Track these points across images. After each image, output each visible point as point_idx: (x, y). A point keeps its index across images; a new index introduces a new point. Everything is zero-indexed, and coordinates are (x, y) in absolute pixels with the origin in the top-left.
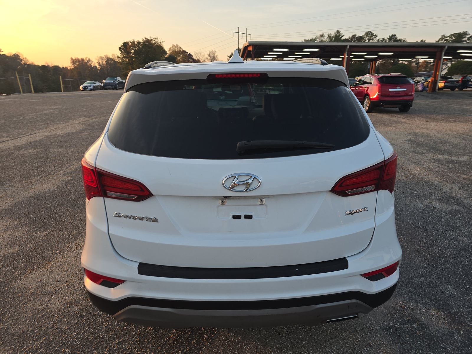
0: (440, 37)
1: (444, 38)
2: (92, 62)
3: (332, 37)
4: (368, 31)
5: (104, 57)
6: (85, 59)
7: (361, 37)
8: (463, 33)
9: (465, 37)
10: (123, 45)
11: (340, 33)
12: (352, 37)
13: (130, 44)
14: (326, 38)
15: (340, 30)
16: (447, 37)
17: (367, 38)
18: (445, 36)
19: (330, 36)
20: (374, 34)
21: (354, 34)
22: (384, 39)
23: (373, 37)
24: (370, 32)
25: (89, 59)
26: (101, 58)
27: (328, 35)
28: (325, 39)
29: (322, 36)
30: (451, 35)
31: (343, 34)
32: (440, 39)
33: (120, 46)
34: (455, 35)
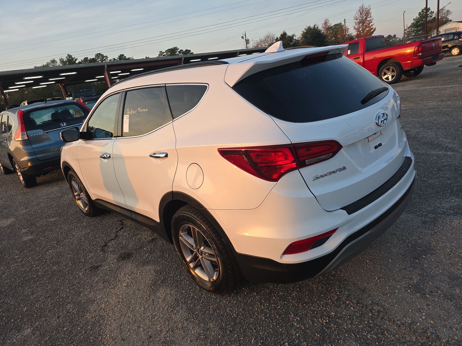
0: (159, 53)
1: (162, 54)
3: (65, 61)
4: (98, 54)
7: (92, 59)
8: (174, 49)
9: (177, 52)
11: (72, 57)
12: (84, 60)
14: (59, 63)
15: (71, 54)
16: (164, 53)
17: (99, 60)
18: (162, 52)
19: (62, 61)
20: (105, 56)
21: (86, 57)
22: (114, 59)
23: (105, 58)
24: (100, 54)
27: (60, 60)
28: (57, 65)
29: (53, 61)
30: (166, 51)
31: (76, 58)
32: (159, 55)
34: (169, 50)
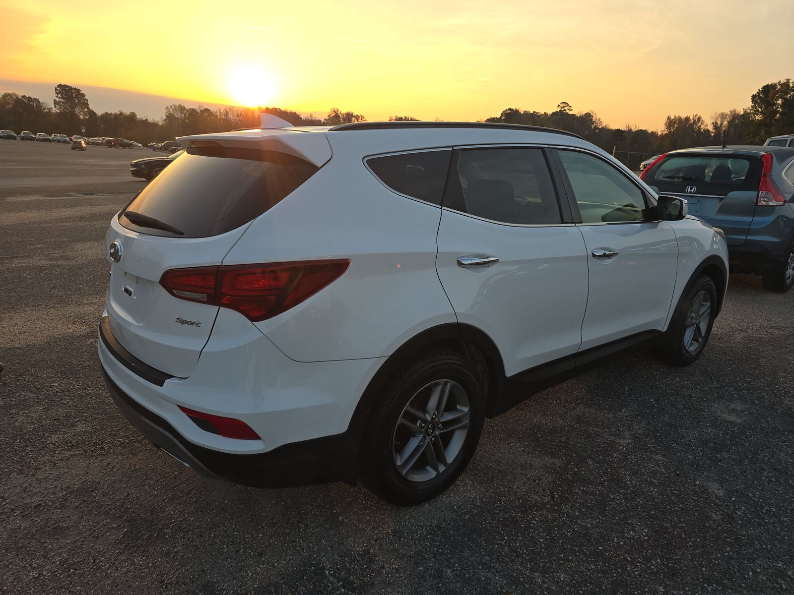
2: (703, 122)
5: (729, 113)
6: (691, 118)
10: (761, 89)
13: (779, 87)
25: (699, 119)
26: (723, 116)
33: (755, 93)
